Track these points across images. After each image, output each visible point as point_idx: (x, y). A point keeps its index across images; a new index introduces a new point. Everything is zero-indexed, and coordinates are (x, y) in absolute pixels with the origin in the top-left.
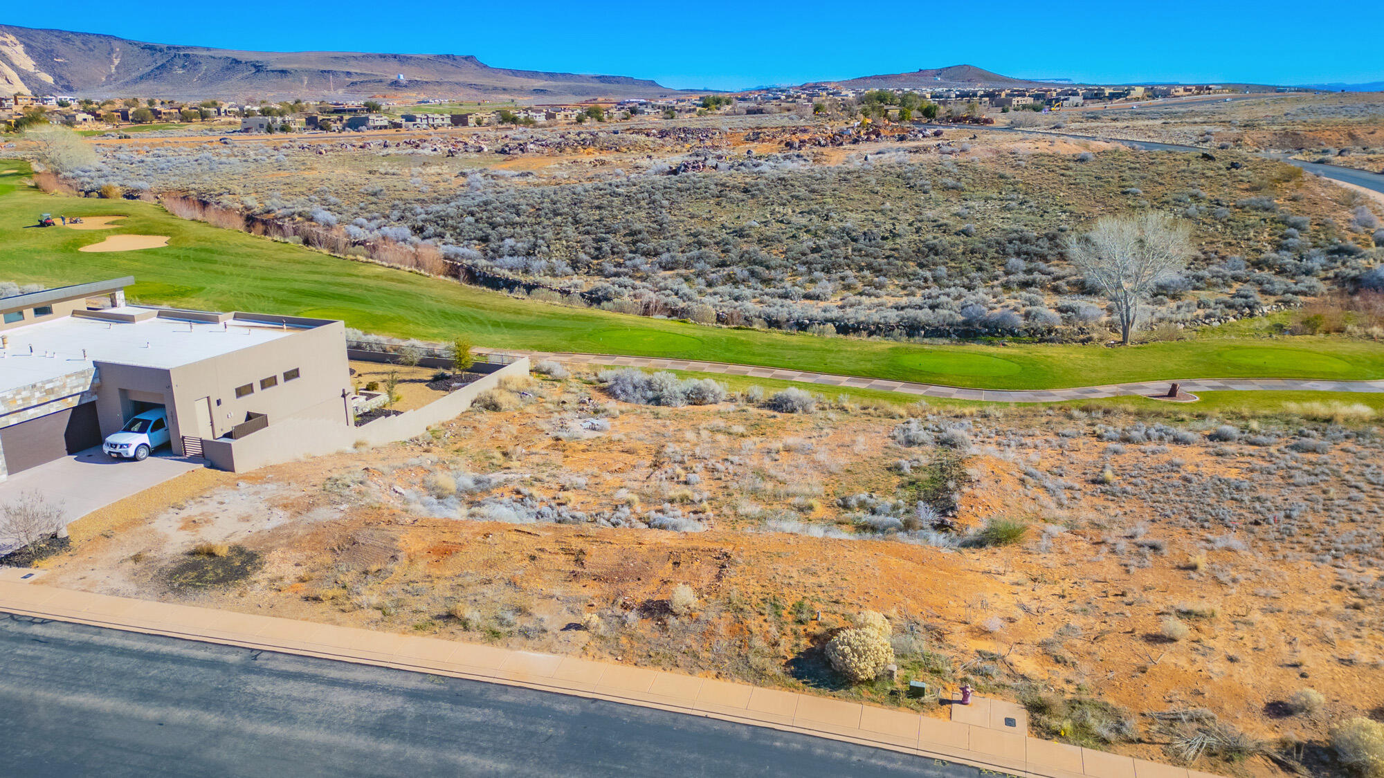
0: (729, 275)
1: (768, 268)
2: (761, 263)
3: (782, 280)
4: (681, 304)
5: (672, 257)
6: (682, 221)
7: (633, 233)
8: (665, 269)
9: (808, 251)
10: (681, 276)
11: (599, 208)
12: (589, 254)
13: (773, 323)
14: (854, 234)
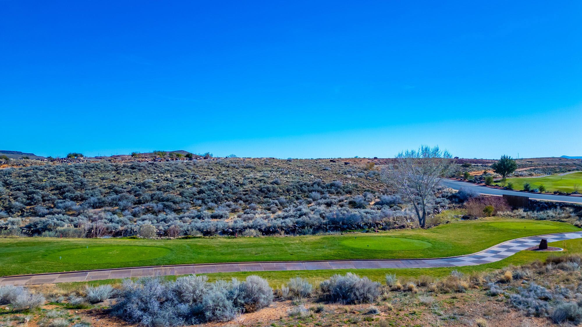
0: (147, 209)
1: (174, 203)
2: (168, 200)
3: (188, 209)
4: (120, 228)
5: (99, 199)
6: (97, 181)
7: (57, 188)
8: (94, 207)
9: (197, 193)
10: (109, 211)
11: (26, 176)
12: (22, 202)
13: (207, 233)
14: (218, 184)
